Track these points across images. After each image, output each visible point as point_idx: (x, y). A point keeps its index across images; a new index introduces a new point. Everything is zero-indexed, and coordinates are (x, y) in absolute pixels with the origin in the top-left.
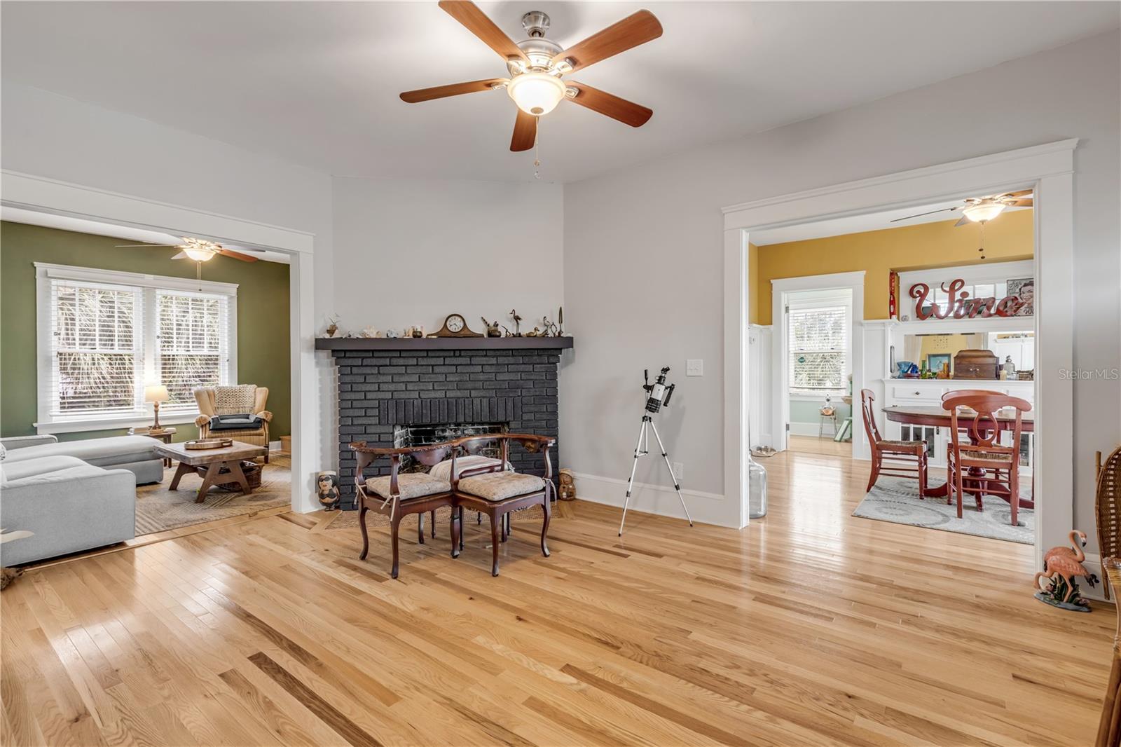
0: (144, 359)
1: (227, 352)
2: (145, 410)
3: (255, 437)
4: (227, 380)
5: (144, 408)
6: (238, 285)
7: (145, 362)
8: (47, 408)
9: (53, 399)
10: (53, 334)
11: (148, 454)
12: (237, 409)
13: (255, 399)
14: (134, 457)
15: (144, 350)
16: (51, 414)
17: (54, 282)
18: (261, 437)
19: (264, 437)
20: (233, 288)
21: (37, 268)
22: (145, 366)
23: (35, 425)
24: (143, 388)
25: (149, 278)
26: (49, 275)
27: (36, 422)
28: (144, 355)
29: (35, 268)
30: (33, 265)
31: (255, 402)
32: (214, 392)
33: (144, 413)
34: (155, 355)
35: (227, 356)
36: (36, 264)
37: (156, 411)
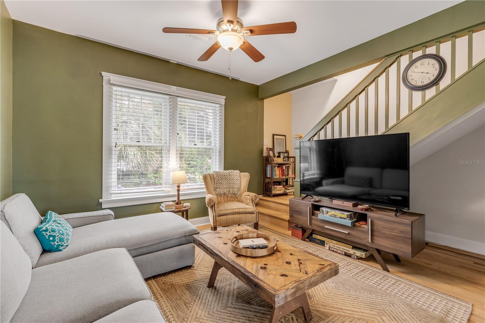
0: (170, 150)
1: (218, 145)
2: (170, 189)
3: (249, 214)
4: (218, 166)
5: (169, 187)
6: (225, 97)
7: (170, 152)
8: (109, 187)
9: (113, 180)
10: (113, 129)
11: (183, 239)
12: (228, 189)
13: (241, 182)
14: (173, 243)
15: (170, 143)
16: (111, 192)
17: (114, 88)
18: (254, 215)
19: (255, 215)
20: (222, 99)
21: (104, 77)
22: (170, 155)
23: (100, 200)
24: (170, 172)
25: (174, 89)
26: (111, 82)
27: (102, 198)
28: (170, 146)
29: (103, 76)
30: (101, 74)
31: (241, 184)
32: (213, 175)
33: (169, 191)
34: (176, 147)
35: (218, 148)
36: (103, 73)
37: (178, 191)
